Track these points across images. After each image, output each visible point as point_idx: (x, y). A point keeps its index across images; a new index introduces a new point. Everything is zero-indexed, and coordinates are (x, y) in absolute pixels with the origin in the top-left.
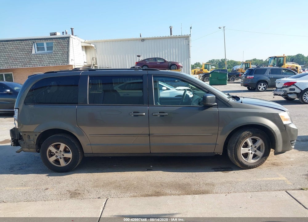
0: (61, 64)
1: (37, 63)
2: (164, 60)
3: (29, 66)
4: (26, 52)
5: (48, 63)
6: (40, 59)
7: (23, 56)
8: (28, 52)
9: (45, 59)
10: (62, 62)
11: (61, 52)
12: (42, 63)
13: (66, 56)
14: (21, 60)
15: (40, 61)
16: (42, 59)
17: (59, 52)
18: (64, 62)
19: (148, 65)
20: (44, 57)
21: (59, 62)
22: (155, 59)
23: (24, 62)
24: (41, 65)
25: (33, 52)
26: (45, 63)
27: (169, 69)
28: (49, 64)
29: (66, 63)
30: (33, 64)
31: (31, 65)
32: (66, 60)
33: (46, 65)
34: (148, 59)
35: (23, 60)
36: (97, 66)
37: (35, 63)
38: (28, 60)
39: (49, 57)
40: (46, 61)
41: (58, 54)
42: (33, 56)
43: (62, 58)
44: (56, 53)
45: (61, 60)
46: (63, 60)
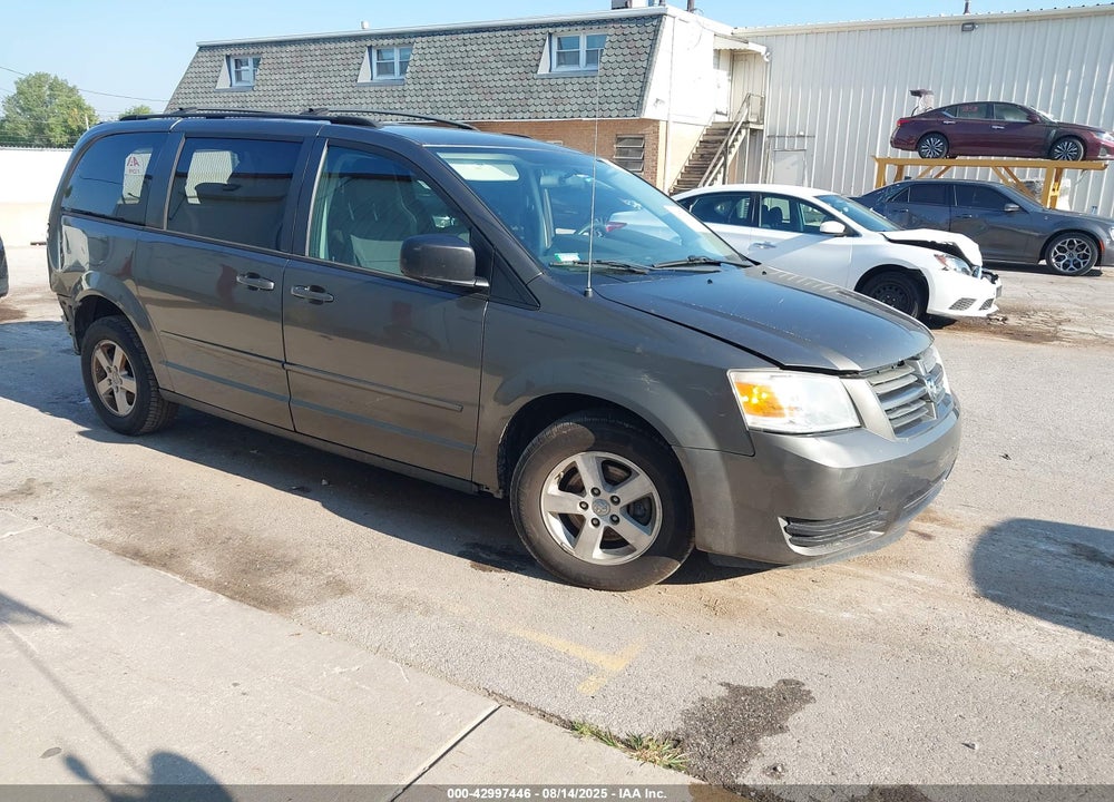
0: (616, 113)
1: (546, 108)
2: (1031, 114)
3: (520, 115)
4: (522, 70)
5: (577, 107)
6: (556, 95)
7: (512, 83)
8: (527, 70)
9: (571, 94)
10: (620, 106)
11: (625, 72)
12: (560, 108)
13: (638, 85)
14: (502, 96)
15: (557, 101)
16: (564, 95)
17: (617, 72)
18: (628, 106)
19: (948, 132)
20: (569, 87)
21: (613, 106)
22: (988, 108)
23: (511, 102)
24: (556, 114)
25: (543, 70)
26: (568, 108)
27: (1044, 153)
28: (578, 113)
29: (632, 112)
30: (532, 108)
31: (528, 114)
32: (635, 99)
33: (570, 114)
34: (953, 109)
35: (508, 96)
36: (760, 127)
37: (539, 108)
38: (522, 96)
39: (584, 87)
40: (573, 101)
41: (612, 79)
42: (538, 82)
43: (624, 92)
44: (609, 72)
45: (618, 99)
46: (626, 99)
